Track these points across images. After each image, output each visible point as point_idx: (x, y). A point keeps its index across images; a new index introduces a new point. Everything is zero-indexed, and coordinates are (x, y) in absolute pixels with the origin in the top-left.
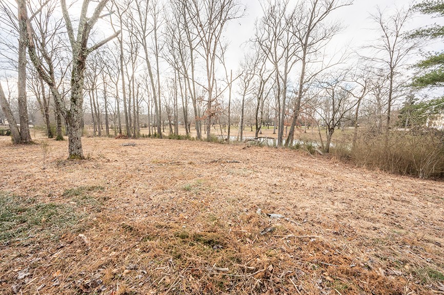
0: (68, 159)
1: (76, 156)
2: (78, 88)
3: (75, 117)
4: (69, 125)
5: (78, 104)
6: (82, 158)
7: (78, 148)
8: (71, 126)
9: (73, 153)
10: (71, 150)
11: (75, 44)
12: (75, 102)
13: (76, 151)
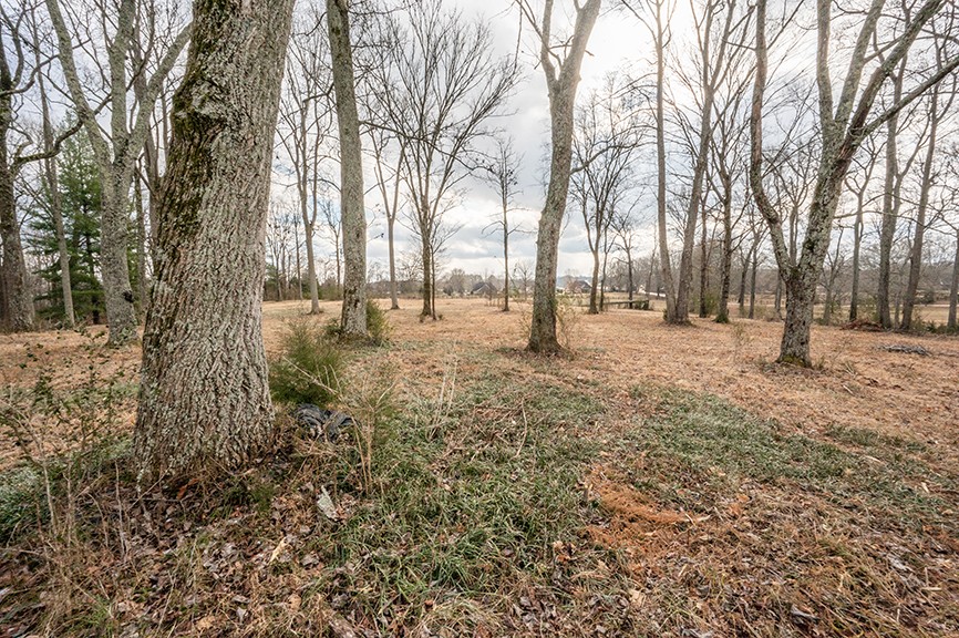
0: (778, 362)
1: (794, 358)
2: (824, 218)
3: (806, 278)
4: (790, 296)
5: (819, 253)
6: (806, 365)
7: (802, 344)
8: (795, 297)
9: (789, 351)
10: (785, 345)
11: (832, 128)
12: (811, 248)
13: (797, 349)
